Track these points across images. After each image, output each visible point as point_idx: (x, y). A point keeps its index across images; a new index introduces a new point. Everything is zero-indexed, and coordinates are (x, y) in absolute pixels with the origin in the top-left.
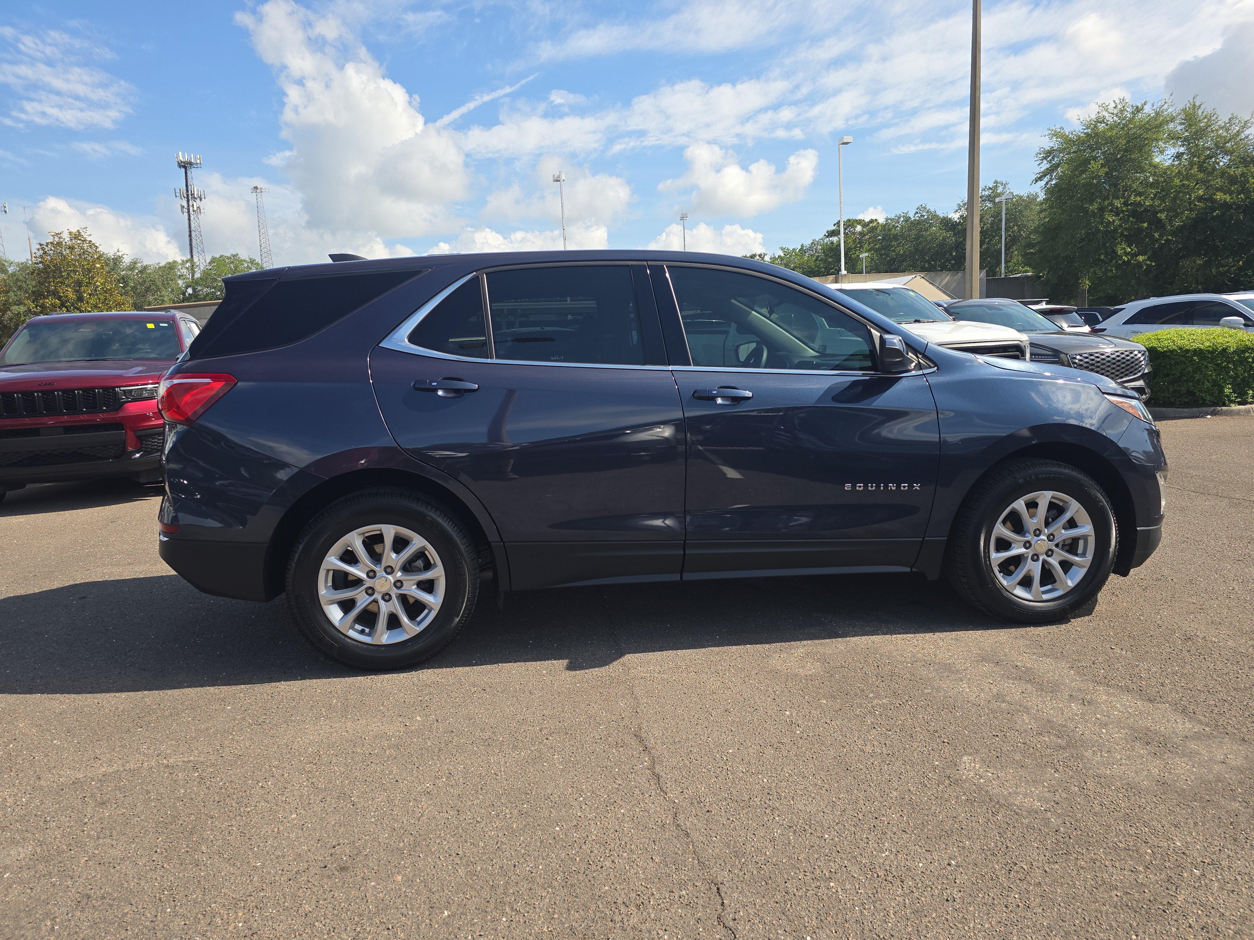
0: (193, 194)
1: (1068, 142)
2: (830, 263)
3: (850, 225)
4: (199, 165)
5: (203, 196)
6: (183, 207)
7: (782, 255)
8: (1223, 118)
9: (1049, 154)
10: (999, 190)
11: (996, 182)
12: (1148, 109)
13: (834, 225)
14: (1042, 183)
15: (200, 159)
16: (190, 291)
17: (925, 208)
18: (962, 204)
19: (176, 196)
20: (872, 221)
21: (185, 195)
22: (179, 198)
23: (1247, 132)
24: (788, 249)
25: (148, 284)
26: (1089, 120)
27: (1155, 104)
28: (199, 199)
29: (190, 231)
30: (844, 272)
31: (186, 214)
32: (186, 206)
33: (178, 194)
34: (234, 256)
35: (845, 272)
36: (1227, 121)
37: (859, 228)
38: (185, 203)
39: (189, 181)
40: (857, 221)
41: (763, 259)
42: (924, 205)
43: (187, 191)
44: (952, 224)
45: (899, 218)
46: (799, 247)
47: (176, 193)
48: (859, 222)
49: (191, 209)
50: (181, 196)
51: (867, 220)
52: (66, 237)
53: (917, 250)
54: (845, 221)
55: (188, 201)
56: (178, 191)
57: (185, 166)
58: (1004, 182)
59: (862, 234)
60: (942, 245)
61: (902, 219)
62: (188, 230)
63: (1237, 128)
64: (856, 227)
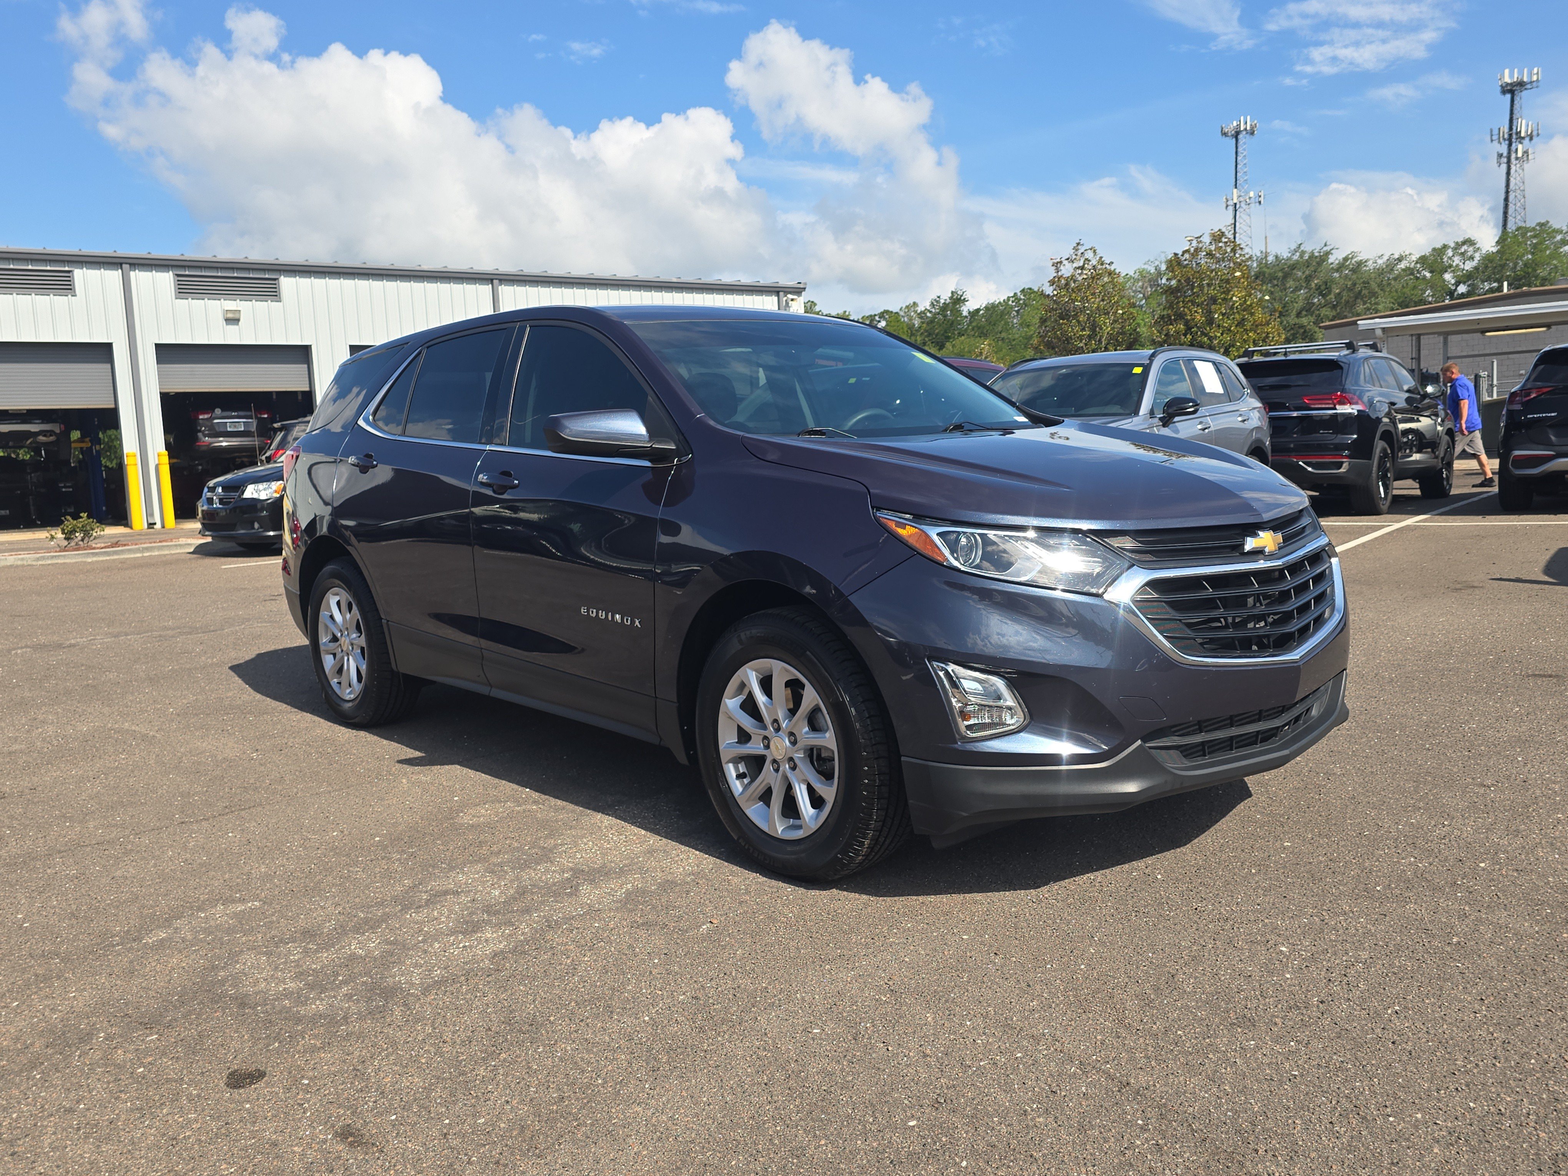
0: (1519, 133)
4: (1534, 84)
5: (1535, 133)
6: (1500, 156)
15: (1538, 74)
16: (1462, 289)
19: (1492, 141)
21: (1506, 136)
22: (1496, 143)
25: (1358, 288)
28: (1527, 139)
29: (1507, 192)
31: (1504, 167)
32: (1505, 154)
33: (1495, 137)
34: (1541, 225)
38: (1504, 149)
39: (1515, 112)
43: (1511, 129)
47: (1492, 135)
49: (1513, 156)
50: (1499, 138)
52: (1207, 239)
55: (1510, 145)
56: (1495, 132)
57: (1512, 90)
62: (1503, 190)
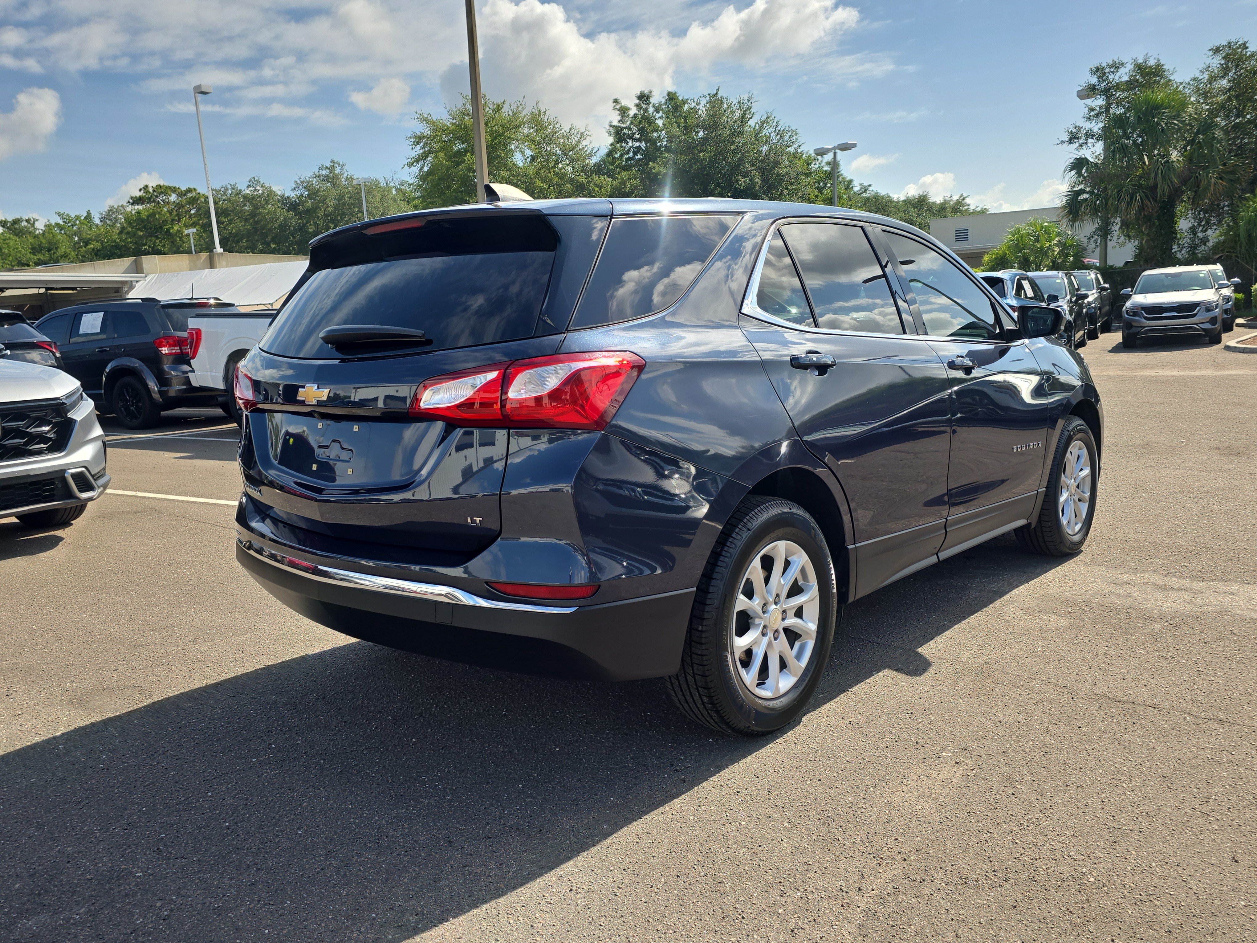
1: (437, 128)
2: (141, 237)
3: (162, 193)
7: (62, 223)
8: (566, 128)
9: (419, 139)
10: (338, 170)
11: (332, 161)
12: (505, 109)
13: (140, 190)
14: (415, 169)
17: (258, 181)
18: (299, 182)
20: (189, 190)
23: (584, 143)
24: (68, 215)
26: (455, 110)
27: (512, 105)
30: (219, 250)
35: (221, 250)
36: (568, 131)
37: (173, 198)
40: (170, 188)
41: (33, 225)
42: (256, 178)
44: (292, 204)
45: (227, 189)
46: (85, 214)
48: (174, 190)
51: (183, 188)
53: (256, 230)
54: (154, 186)
58: (341, 163)
59: (179, 206)
60: (283, 227)
61: (230, 192)
63: (576, 139)
64: (170, 196)
